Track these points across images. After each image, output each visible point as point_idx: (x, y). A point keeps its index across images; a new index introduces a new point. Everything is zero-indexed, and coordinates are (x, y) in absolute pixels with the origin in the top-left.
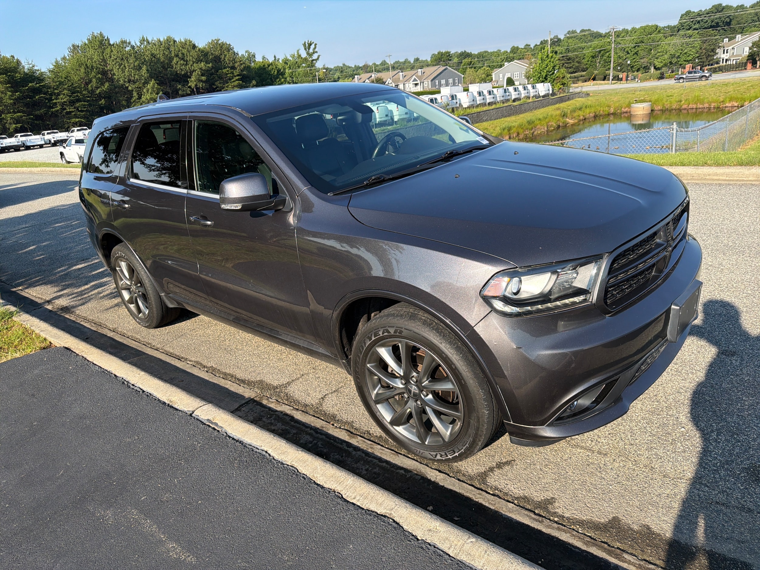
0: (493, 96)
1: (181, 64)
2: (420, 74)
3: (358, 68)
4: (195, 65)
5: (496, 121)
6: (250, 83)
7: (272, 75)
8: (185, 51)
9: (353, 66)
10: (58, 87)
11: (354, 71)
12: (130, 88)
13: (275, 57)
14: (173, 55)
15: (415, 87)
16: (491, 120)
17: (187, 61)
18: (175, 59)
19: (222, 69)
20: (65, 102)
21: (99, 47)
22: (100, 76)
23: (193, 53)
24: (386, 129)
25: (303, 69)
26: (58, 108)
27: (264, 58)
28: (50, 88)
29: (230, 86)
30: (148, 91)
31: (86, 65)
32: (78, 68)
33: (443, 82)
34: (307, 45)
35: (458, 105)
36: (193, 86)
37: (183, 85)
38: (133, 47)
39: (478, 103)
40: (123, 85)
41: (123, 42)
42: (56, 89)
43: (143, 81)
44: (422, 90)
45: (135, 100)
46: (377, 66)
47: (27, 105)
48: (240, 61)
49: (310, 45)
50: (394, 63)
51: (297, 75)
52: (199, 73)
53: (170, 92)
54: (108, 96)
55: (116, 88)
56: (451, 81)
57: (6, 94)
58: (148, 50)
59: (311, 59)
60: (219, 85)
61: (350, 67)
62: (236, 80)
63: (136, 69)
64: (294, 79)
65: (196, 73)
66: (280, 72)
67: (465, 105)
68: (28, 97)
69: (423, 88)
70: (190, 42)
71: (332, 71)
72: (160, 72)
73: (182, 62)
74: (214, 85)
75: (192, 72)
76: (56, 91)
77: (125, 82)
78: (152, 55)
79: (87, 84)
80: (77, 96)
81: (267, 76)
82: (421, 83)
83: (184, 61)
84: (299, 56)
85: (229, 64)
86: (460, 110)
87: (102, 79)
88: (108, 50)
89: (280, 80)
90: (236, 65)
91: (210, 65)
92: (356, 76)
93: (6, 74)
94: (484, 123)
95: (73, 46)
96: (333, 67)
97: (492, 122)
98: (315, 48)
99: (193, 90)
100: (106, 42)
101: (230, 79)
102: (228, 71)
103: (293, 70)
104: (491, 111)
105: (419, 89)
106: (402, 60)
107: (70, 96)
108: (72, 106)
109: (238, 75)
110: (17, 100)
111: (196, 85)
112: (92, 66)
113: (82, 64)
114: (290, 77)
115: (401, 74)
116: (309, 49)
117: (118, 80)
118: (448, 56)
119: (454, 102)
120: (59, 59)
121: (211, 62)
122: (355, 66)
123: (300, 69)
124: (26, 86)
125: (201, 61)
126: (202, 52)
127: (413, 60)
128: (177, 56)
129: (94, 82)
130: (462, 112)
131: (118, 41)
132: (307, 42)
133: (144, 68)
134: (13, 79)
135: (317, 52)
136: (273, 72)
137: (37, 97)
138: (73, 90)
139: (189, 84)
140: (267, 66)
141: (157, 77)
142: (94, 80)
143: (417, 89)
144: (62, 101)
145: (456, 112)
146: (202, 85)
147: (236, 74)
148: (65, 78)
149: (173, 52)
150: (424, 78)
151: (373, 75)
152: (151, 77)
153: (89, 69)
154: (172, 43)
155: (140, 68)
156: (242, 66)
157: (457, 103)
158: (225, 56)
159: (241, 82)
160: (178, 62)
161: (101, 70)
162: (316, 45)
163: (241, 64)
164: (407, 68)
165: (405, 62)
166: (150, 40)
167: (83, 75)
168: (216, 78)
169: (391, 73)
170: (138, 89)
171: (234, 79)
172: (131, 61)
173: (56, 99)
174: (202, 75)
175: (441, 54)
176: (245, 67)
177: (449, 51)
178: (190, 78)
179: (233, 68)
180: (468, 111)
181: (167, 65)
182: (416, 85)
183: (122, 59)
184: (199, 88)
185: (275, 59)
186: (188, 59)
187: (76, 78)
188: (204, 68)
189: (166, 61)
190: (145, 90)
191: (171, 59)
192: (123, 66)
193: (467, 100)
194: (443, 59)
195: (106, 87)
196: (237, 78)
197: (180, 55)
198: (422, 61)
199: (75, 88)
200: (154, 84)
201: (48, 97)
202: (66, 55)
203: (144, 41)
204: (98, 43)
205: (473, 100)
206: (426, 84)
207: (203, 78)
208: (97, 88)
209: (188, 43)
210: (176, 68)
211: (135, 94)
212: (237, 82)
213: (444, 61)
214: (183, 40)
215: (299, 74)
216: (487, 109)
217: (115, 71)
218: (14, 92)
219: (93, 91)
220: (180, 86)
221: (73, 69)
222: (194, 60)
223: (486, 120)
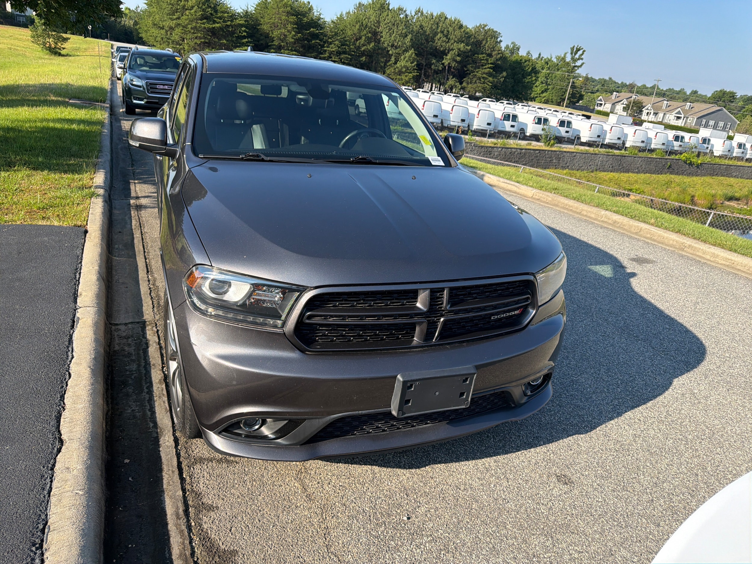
0: (743, 151)
1: (442, 41)
2: (687, 107)
3: (624, 85)
4: (455, 44)
5: (747, 180)
6: (500, 74)
7: (525, 71)
8: (450, 29)
9: (620, 83)
10: (333, 36)
11: (618, 87)
12: (390, 52)
13: (540, 54)
14: (439, 31)
15: (676, 120)
16: (741, 177)
17: (449, 39)
18: (439, 34)
19: (478, 54)
20: (333, 51)
21: (379, 9)
22: (370, 35)
23: (458, 33)
24: (611, 152)
25: (562, 73)
26: (326, 55)
27: (528, 53)
28: (326, 36)
29: (480, 72)
30: (404, 58)
31: (362, 23)
32: (354, 24)
33: (712, 123)
34: (575, 50)
35: (708, 151)
36: (446, 63)
37: (438, 61)
38: (406, 16)
39: (734, 155)
40: (385, 48)
41: (400, 9)
42: (330, 38)
43: (404, 49)
44: (683, 125)
45: (391, 64)
46: (647, 88)
47: (303, 46)
48: (499, 50)
49: (578, 50)
50: (666, 91)
51: (553, 77)
52: (456, 53)
53: (424, 64)
54: (370, 55)
55: (379, 49)
56: (721, 124)
57: (291, 33)
58: (420, 21)
59: (573, 65)
60: (471, 69)
61: (615, 83)
62: (488, 68)
63: (402, 36)
64: (549, 81)
65: (453, 53)
66: (534, 70)
67: (716, 154)
68: (307, 39)
69: (685, 123)
70: (459, 22)
71: (595, 82)
72: (422, 44)
73: (445, 39)
74: (466, 67)
75: (449, 51)
76: (330, 40)
77: (388, 45)
78: (420, 27)
79: (357, 40)
80: (345, 48)
81: (521, 71)
82: (684, 117)
83: (447, 38)
84: (563, 59)
85: (488, 50)
86: (709, 156)
87: (371, 38)
88: (386, 14)
89: (531, 78)
90: (494, 53)
91: (469, 48)
92: (615, 93)
93: (297, 16)
94: (732, 179)
95: (360, 4)
96: (597, 79)
97: (742, 180)
98: (582, 54)
99: (445, 67)
100: (387, 6)
101: (483, 66)
102: (483, 57)
103: (552, 72)
104: (746, 168)
105: (680, 123)
106: (677, 89)
107: (339, 47)
108: (337, 56)
109: (491, 64)
110: (297, 40)
111: (449, 64)
112: (366, 25)
113: (359, 21)
114: (546, 77)
115: (666, 102)
116: (575, 54)
117: (383, 43)
118: (731, 97)
119: (704, 147)
120: (344, 13)
121: (471, 45)
122: (622, 83)
123: (559, 73)
124: (307, 30)
125: (463, 42)
126: (466, 34)
127: (690, 92)
128: (442, 32)
129: (362, 41)
130: (709, 160)
131: (396, 7)
132: (576, 46)
133: (409, 37)
134: (300, 21)
135: (582, 59)
136: (527, 68)
137: (313, 42)
138: (343, 43)
139: (443, 62)
140: (523, 61)
141: (418, 48)
142: (364, 38)
143: (677, 123)
144: (332, 50)
145: (701, 158)
146: (455, 65)
147: (490, 62)
148: (342, 31)
149: (440, 28)
150: (690, 114)
151: (634, 97)
152: (412, 46)
153: (363, 26)
154: (443, 19)
155: (406, 36)
156: (499, 56)
157: (707, 148)
158: (487, 42)
159: (492, 70)
160: (440, 38)
161: (373, 30)
162: (584, 51)
163: (499, 54)
164: (679, 98)
165: (680, 91)
166: (425, 12)
167: (356, 31)
168: (471, 61)
169: (654, 99)
170: (397, 55)
171: (487, 67)
172: (401, 28)
173: (328, 47)
174: (458, 55)
175: (723, 93)
176: (501, 58)
177: (734, 91)
178: (447, 55)
179: (490, 55)
180: (718, 160)
181: (430, 39)
182: (678, 118)
183: (394, 24)
184: (451, 67)
185: (539, 57)
186: (451, 38)
187: (349, 33)
188: (462, 49)
189: (431, 35)
190: (402, 57)
191: (436, 34)
192: (392, 30)
193: (721, 149)
194: (723, 99)
195: (371, 46)
196: (490, 65)
197: (445, 32)
198: (700, 95)
199: (346, 41)
200: (413, 53)
201: (322, 43)
202: (351, 11)
203: (419, 12)
204: (379, 5)
205: (729, 151)
206: (690, 120)
207: (458, 59)
208: (364, 45)
209: (456, 22)
210: (437, 43)
211: (393, 59)
212: (488, 69)
213: (724, 101)
214: (453, 19)
215: (555, 77)
216: (742, 165)
217: (384, 34)
218: (297, 33)
219: (359, 47)
220: (434, 61)
221: (350, 24)
222: (456, 40)
223: (735, 177)
